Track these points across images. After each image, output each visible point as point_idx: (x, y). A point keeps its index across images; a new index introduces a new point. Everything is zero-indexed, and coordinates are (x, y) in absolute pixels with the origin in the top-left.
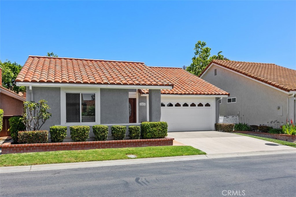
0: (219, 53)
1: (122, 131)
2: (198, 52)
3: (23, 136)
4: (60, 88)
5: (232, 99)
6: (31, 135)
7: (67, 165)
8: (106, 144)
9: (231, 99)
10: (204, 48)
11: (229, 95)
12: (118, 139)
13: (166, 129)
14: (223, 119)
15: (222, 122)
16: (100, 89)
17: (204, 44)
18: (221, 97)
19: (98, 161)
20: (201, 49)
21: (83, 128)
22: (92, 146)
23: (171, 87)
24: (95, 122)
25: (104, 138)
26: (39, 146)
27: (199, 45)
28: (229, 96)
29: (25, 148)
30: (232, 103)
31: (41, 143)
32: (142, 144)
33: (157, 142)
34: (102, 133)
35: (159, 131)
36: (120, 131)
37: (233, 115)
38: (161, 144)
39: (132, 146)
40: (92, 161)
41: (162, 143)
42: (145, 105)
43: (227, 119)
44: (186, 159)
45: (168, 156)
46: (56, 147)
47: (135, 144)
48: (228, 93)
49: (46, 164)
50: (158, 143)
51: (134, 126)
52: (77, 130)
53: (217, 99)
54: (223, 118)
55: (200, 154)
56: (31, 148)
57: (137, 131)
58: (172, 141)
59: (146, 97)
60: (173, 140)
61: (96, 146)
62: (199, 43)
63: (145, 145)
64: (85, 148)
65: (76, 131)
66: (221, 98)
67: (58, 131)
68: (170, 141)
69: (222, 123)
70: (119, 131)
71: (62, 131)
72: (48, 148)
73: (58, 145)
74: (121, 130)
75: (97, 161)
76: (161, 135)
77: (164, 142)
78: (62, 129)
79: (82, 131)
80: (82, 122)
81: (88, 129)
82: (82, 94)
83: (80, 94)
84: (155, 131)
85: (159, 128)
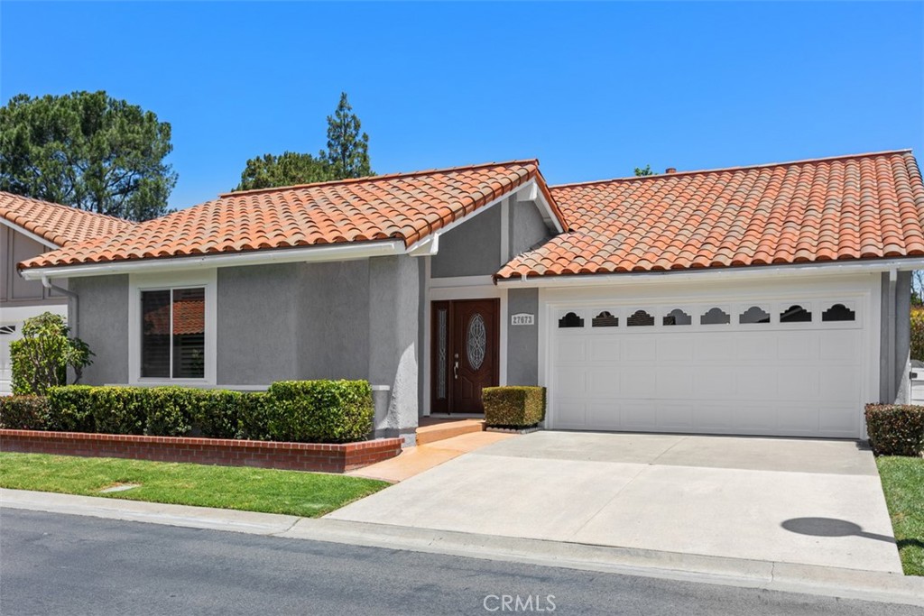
4: (127, 275)
16: (219, 269)
24: (203, 376)
25: (167, 428)
32: (245, 456)
38: (305, 463)
41: (307, 459)
42: (533, 324)
50: (294, 458)
57: (251, 409)
58: (344, 455)
59: (537, 289)
63: (252, 462)
64: (101, 453)
68: (333, 453)
71: (67, 400)
77: (314, 456)
78: (66, 394)
79: (106, 402)
80: (174, 377)
81: (126, 395)
82: (174, 291)
83: (169, 291)
84: (291, 413)
85: (305, 402)
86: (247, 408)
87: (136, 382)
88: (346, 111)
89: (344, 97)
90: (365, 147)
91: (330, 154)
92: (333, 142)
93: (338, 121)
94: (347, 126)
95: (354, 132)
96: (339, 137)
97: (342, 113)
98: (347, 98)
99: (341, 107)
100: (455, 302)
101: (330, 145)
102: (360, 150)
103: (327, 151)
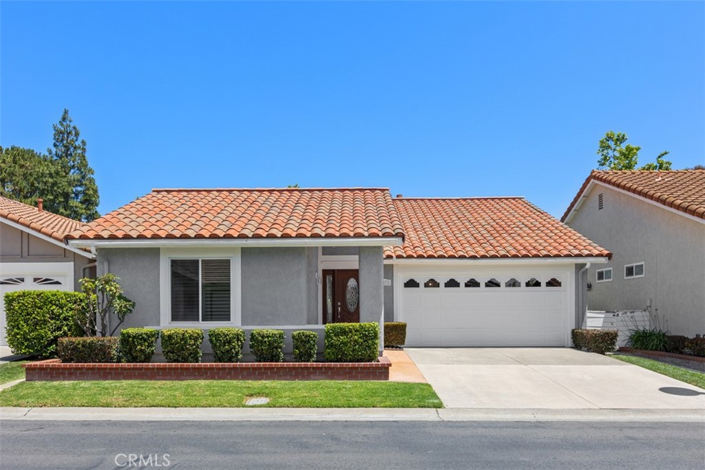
0: (659, 157)
1: (269, 341)
2: (605, 159)
3: (67, 347)
4: (159, 249)
5: (636, 266)
6: (80, 346)
7: (99, 412)
8: (227, 370)
9: (632, 268)
10: (623, 147)
11: (609, 256)
12: (262, 360)
13: (372, 339)
14: (602, 319)
15: (601, 325)
16: (242, 248)
17: (620, 139)
18: (588, 262)
19: (169, 406)
20: (615, 150)
21: (183, 335)
22: (198, 372)
23: (399, 240)
24: (230, 320)
25: (232, 357)
26: (93, 369)
27: (609, 142)
28: (609, 259)
29: (66, 372)
30: (634, 277)
31: (100, 362)
32: (312, 373)
33: (347, 370)
34: (225, 345)
35: (355, 345)
36: (265, 342)
37: (631, 307)
38: (359, 375)
39: (288, 377)
40: (155, 406)
41: (360, 373)
42: (390, 285)
43: (614, 319)
44: (379, 416)
45: (336, 407)
46: (125, 372)
47: (295, 372)
48: (606, 252)
49: (63, 406)
50: (350, 373)
51: (298, 332)
52: (170, 337)
53: (579, 267)
54: (603, 316)
55: (422, 407)
56: (78, 372)
57: (305, 342)
58: (387, 369)
59: (393, 265)
60: (390, 368)
61: (207, 373)
62: (609, 138)
63: (318, 377)
65: (167, 339)
66: (586, 264)
67: (130, 339)
68: (381, 368)
69: (600, 329)
70: (261, 342)
71: (141, 339)
72: (110, 373)
73: (129, 369)
74: (266, 339)
75: (165, 407)
76: (361, 355)
77: (365, 371)
78: (141, 335)
79: (181, 340)
80: (202, 321)
81: (196, 335)
82: (202, 261)
83: (198, 260)
84: (345, 344)
85: (356, 337)
86: (302, 341)
87: (167, 325)
88: (68, 122)
89: (66, 112)
90: (84, 150)
91: (56, 152)
92: (58, 144)
93: (63, 129)
94: (69, 133)
95: (75, 138)
96: (62, 140)
97: (64, 123)
98: (69, 113)
99: (64, 119)
100: (338, 270)
101: (55, 145)
102: (79, 151)
103: (54, 150)
